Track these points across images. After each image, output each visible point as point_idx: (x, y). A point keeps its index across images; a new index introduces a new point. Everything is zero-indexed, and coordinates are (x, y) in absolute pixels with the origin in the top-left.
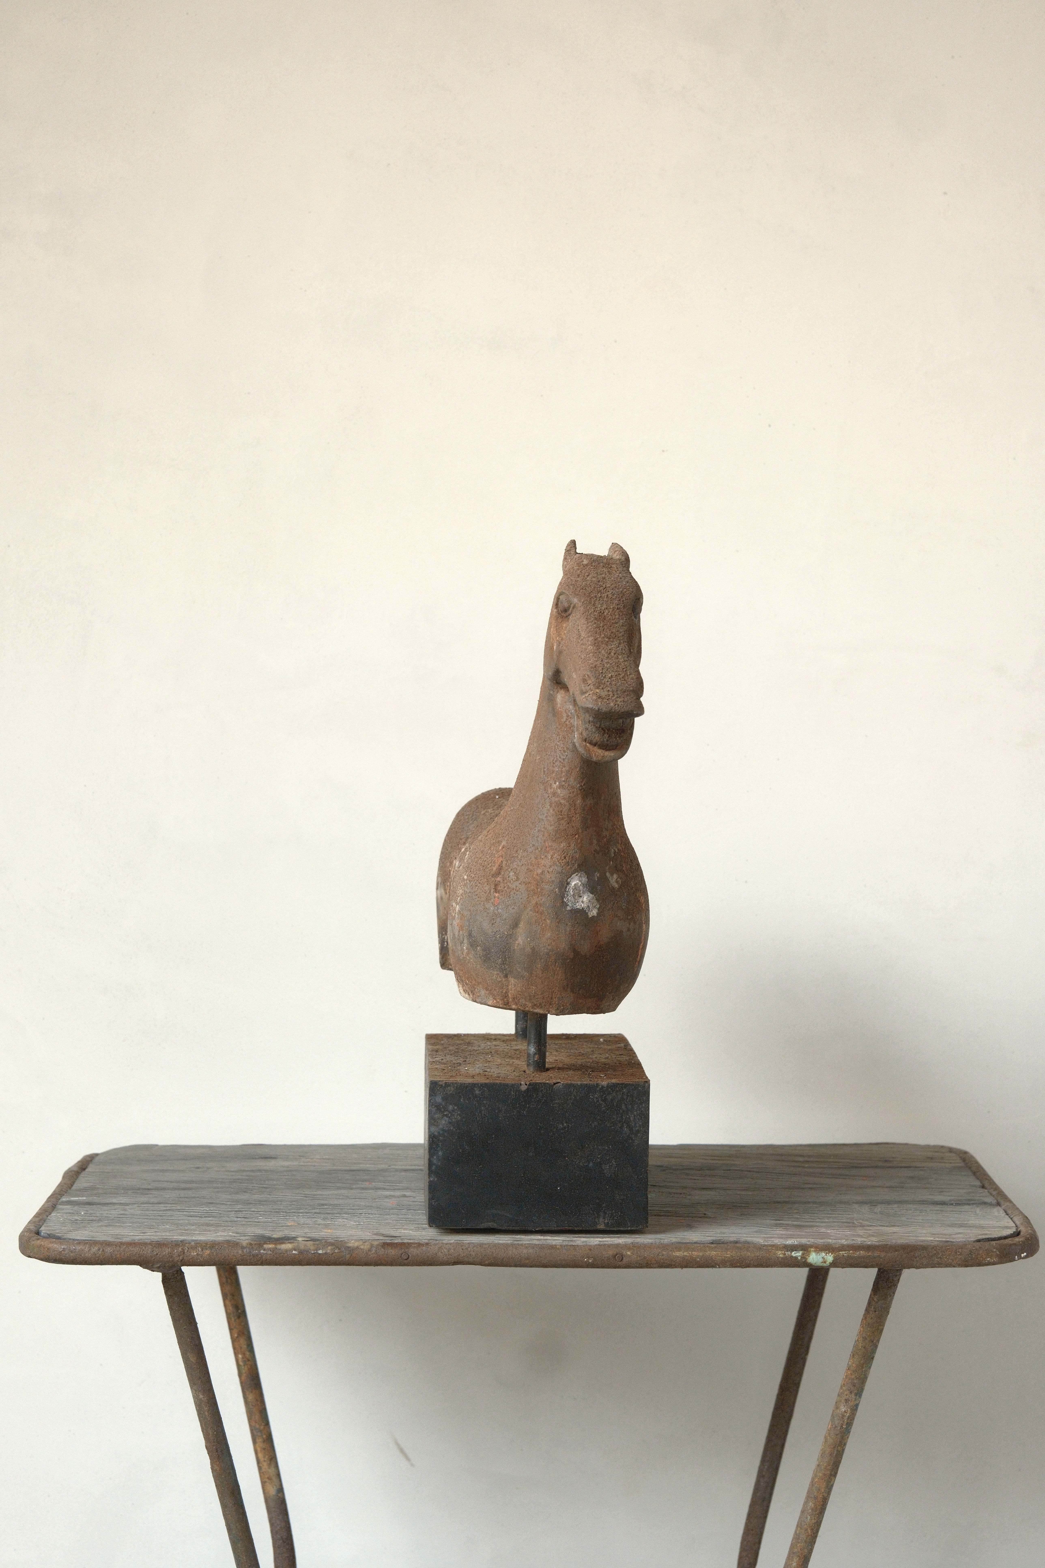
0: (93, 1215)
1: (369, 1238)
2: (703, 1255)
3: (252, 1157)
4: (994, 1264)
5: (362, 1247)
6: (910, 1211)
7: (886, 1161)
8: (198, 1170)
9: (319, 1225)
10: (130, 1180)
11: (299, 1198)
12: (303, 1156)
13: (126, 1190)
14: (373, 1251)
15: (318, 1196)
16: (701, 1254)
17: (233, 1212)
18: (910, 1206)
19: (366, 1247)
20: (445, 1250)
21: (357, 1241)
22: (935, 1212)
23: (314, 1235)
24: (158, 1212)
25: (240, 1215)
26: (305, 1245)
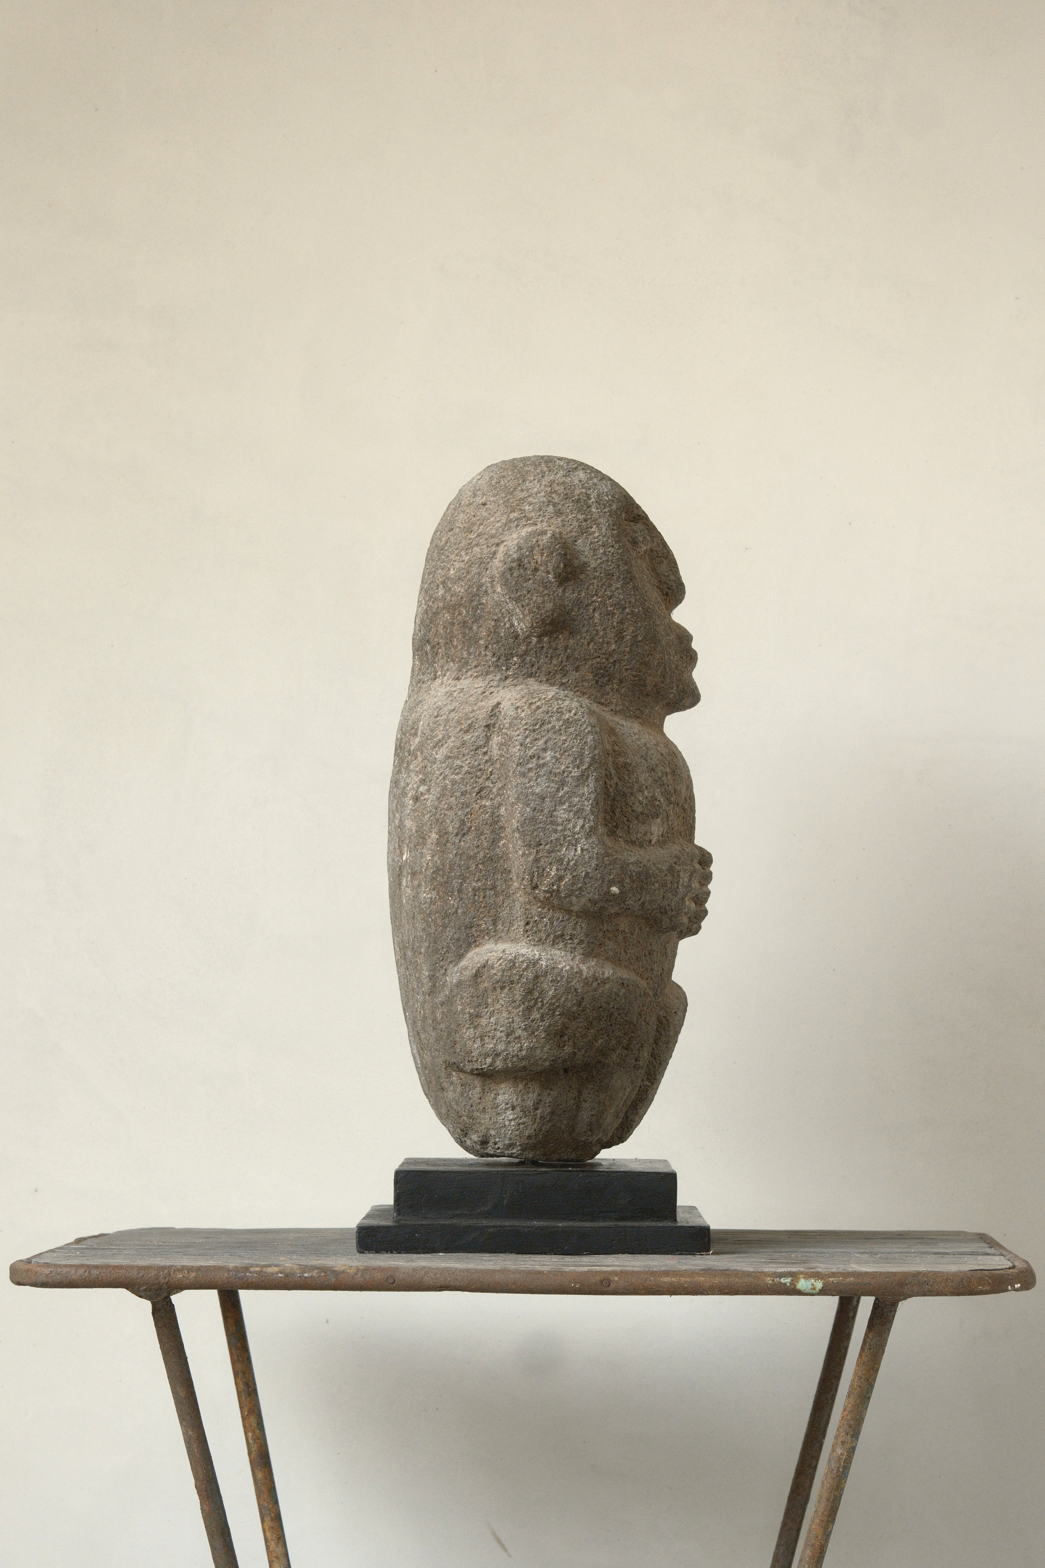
0: (88, 1254)
1: (356, 1265)
2: (692, 1283)
4: (987, 1293)
5: (348, 1271)
6: (911, 1257)
9: (311, 1258)
14: (360, 1275)
16: (690, 1281)
18: (911, 1254)
19: (352, 1271)
21: (345, 1266)
23: (302, 1263)
26: (292, 1269)
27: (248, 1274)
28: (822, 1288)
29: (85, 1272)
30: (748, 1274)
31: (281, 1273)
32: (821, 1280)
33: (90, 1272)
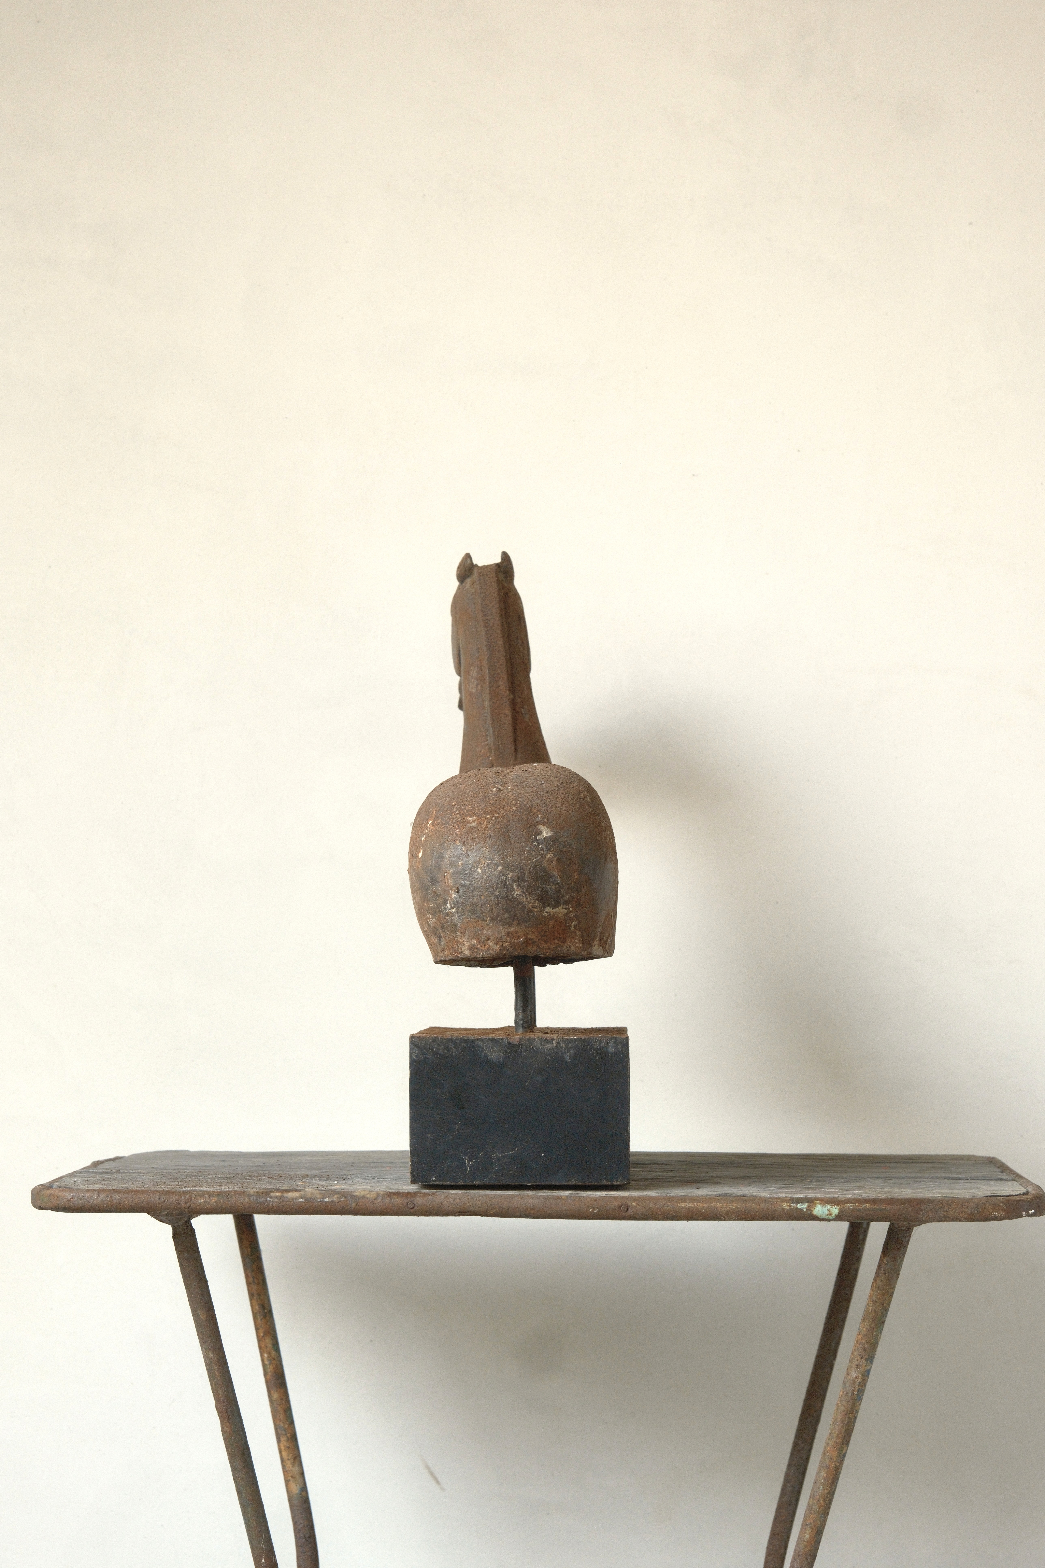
1: (377, 1190)
2: (708, 1207)
3: (279, 1156)
4: (1001, 1219)
5: (368, 1196)
6: (925, 1182)
7: (911, 1160)
9: (330, 1184)
14: (380, 1200)
16: (706, 1205)
18: (924, 1179)
19: (373, 1196)
20: (451, 1200)
21: (363, 1190)
22: (948, 1183)
24: (173, 1177)
25: (254, 1178)
26: (312, 1194)
27: (269, 1199)
28: (839, 1213)
29: (107, 1197)
30: (765, 1200)
31: (302, 1198)
32: (837, 1206)
33: (111, 1197)
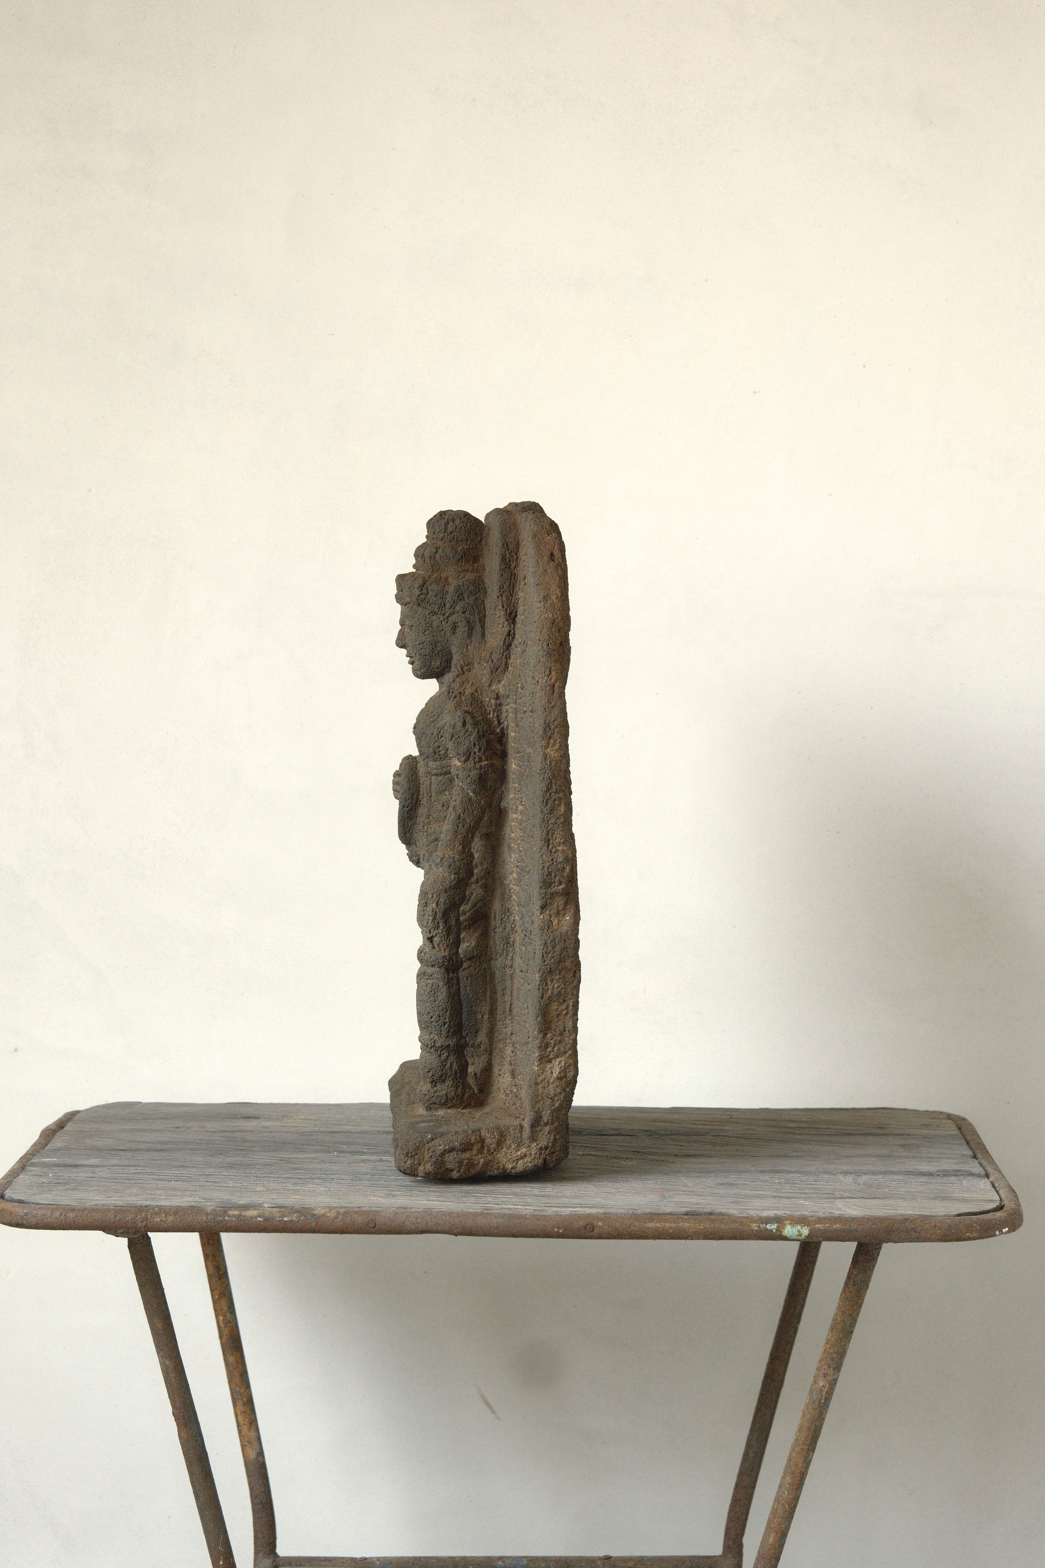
0: (62, 1178)
1: (336, 1205)
2: (676, 1227)
3: (234, 1117)
4: (974, 1239)
5: (329, 1215)
6: (895, 1182)
7: (880, 1128)
8: (177, 1130)
9: (288, 1190)
10: (105, 1140)
11: (274, 1161)
12: (285, 1116)
13: (99, 1151)
14: (340, 1219)
15: (293, 1160)
16: (673, 1225)
17: (204, 1176)
18: (896, 1177)
19: (332, 1214)
20: (413, 1219)
21: (324, 1208)
22: (919, 1184)
23: (281, 1201)
24: (127, 1175)
25: (211, 1179)
26: (271, 1209)
27: (226, 1218)
28: (809, 1234)
29: (62, 1214)
30: (733, 1216)
31: (260, 1217)
32: (808, 1227)
33: (66, 1215)
